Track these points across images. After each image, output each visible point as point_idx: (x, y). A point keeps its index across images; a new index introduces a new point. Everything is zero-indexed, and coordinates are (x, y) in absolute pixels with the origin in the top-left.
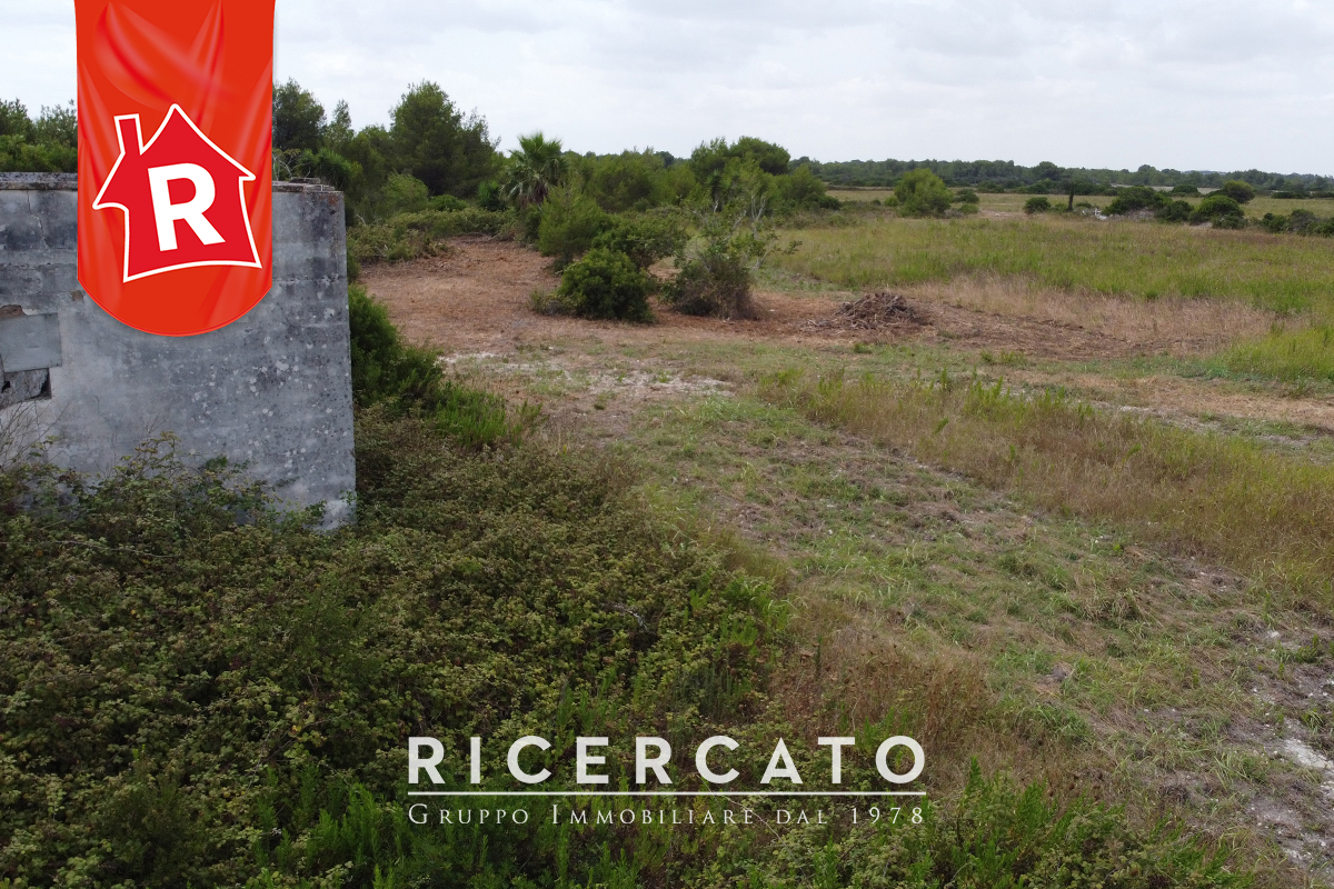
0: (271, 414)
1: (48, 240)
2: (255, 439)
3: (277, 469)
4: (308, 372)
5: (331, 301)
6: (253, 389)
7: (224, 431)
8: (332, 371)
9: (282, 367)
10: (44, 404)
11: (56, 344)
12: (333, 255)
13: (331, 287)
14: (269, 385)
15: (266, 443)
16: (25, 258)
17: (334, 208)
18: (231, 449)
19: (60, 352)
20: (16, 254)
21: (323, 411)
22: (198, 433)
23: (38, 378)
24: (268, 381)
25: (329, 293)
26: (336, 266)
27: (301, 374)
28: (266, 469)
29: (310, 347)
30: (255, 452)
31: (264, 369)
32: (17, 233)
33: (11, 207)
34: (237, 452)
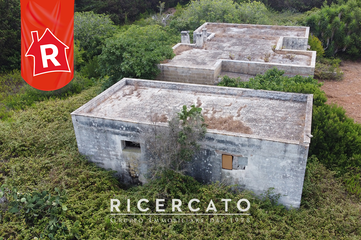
0: (284, 183)
1: (248, 146)
2: (280, 186)
3: (284, 192)
4: (294, 178)
5: (302, 166)
6: (282, 178)
7: (274, 183)
8: (299, 179)
9: (288, 175)
10: (244, 170)
11: (247, 162)
12: (304, 158)
13: (302, 163)
14: (285, 178)
15: (282, 188)
16: (244, 148)
17: (306, 149)
18: (275, 186)
19: (247, 163)
20: (243, 147)
21: (296, 185)
22: (269, 182)
23: (243, 167)
24: (285, 177)
25: (302, 164)
26: (304, 160)
27: (292, 178)
28: (282, 192)
29: (295, 173)
30: (280, 188)
31: (284, 175)
32: (243, 144)
33: (243, 140)
34: (276, 187)
